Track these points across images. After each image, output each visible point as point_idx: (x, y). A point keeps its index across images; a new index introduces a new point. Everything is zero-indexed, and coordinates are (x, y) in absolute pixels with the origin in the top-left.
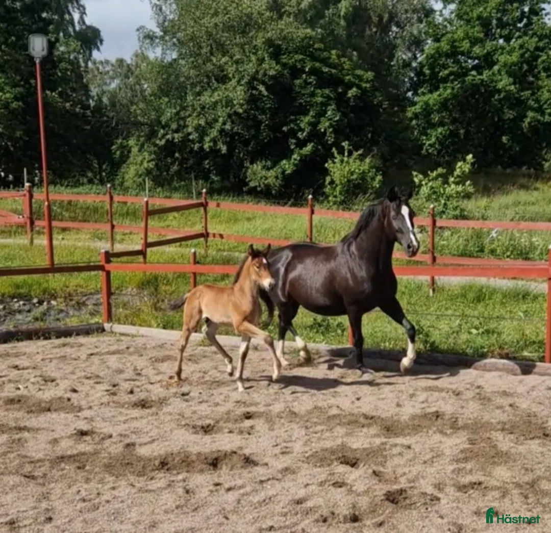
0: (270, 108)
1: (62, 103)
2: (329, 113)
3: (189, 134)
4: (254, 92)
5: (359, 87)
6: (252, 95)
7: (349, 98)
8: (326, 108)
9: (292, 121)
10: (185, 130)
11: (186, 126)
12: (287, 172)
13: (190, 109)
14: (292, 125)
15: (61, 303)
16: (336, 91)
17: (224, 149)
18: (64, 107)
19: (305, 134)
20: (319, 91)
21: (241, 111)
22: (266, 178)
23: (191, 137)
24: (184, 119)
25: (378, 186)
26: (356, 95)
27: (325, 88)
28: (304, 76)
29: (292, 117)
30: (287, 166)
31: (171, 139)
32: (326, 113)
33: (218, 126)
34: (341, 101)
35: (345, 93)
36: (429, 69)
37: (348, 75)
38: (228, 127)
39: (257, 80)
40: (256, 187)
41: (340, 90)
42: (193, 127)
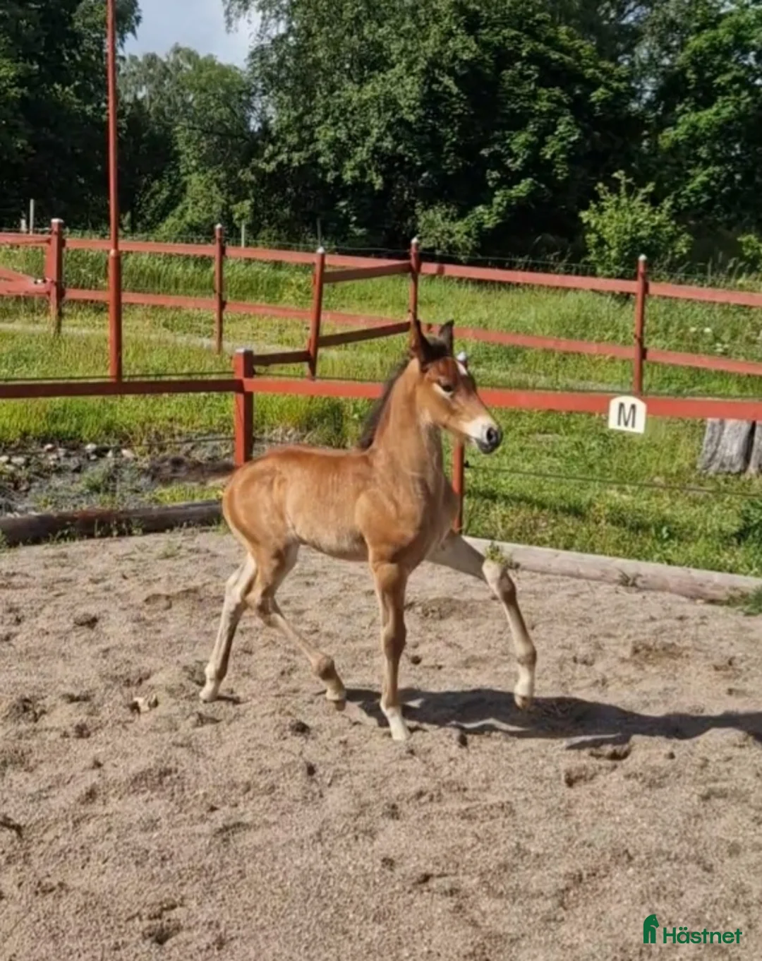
0: (459, 116)
1: (79, 104)
2: (561, 128)
3: (318, 154)
4: (435, 87)
5: (607, 86)
6: (431, 91)
7: (593, 104)
8: (556, 119)
9: (496, 140)
10: (311, 147)
11: (313, 140)
12: (486, 226)
13: (321, 111)
14: (497, 147)
15: (143, 455)
16: (570, 93)
17: (378, 183)
18: (84, 112)
19: (518, 163)
20: (543, 91)
21: (412, 118)
22: (451, 235)
23: (321, 160)
24: (310, 128)
25: (685, 251)
26: (605, 100)
27: (553, 87)
28: (518, 64)
29: (496, 133)
30: (487, 216)
31: (286, 162)
32: (555, 129)
33: (371, 141)
34: (580, 108)
35: (587, 96)
36: (694, 73)
37: (589, 67)
38: (387, 144)
39: (441, 67)
40: (432, 249)
41: (578, 92)
42: (327, 142)
